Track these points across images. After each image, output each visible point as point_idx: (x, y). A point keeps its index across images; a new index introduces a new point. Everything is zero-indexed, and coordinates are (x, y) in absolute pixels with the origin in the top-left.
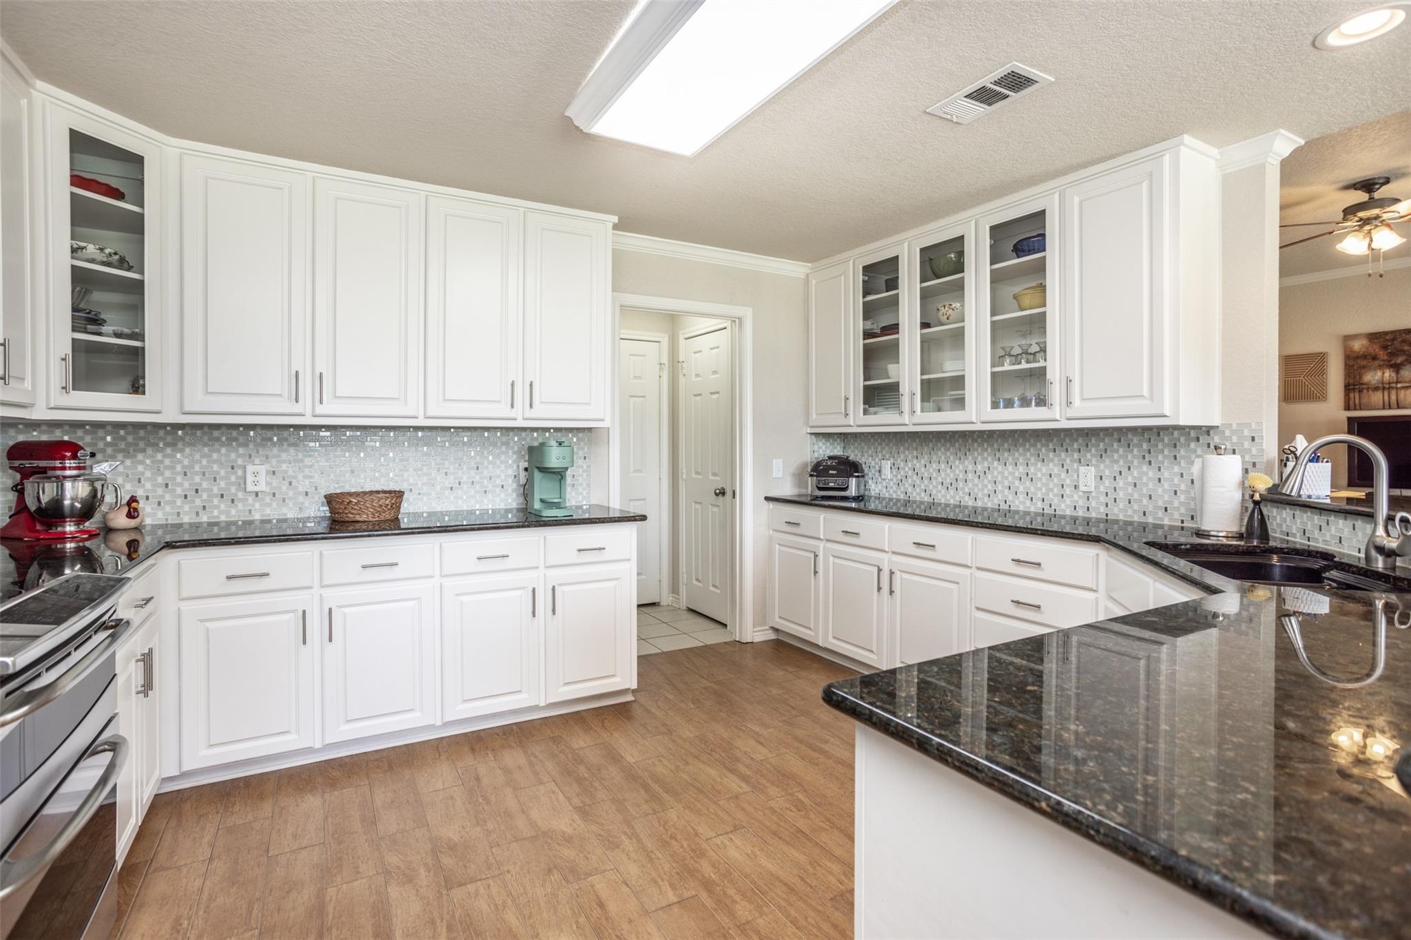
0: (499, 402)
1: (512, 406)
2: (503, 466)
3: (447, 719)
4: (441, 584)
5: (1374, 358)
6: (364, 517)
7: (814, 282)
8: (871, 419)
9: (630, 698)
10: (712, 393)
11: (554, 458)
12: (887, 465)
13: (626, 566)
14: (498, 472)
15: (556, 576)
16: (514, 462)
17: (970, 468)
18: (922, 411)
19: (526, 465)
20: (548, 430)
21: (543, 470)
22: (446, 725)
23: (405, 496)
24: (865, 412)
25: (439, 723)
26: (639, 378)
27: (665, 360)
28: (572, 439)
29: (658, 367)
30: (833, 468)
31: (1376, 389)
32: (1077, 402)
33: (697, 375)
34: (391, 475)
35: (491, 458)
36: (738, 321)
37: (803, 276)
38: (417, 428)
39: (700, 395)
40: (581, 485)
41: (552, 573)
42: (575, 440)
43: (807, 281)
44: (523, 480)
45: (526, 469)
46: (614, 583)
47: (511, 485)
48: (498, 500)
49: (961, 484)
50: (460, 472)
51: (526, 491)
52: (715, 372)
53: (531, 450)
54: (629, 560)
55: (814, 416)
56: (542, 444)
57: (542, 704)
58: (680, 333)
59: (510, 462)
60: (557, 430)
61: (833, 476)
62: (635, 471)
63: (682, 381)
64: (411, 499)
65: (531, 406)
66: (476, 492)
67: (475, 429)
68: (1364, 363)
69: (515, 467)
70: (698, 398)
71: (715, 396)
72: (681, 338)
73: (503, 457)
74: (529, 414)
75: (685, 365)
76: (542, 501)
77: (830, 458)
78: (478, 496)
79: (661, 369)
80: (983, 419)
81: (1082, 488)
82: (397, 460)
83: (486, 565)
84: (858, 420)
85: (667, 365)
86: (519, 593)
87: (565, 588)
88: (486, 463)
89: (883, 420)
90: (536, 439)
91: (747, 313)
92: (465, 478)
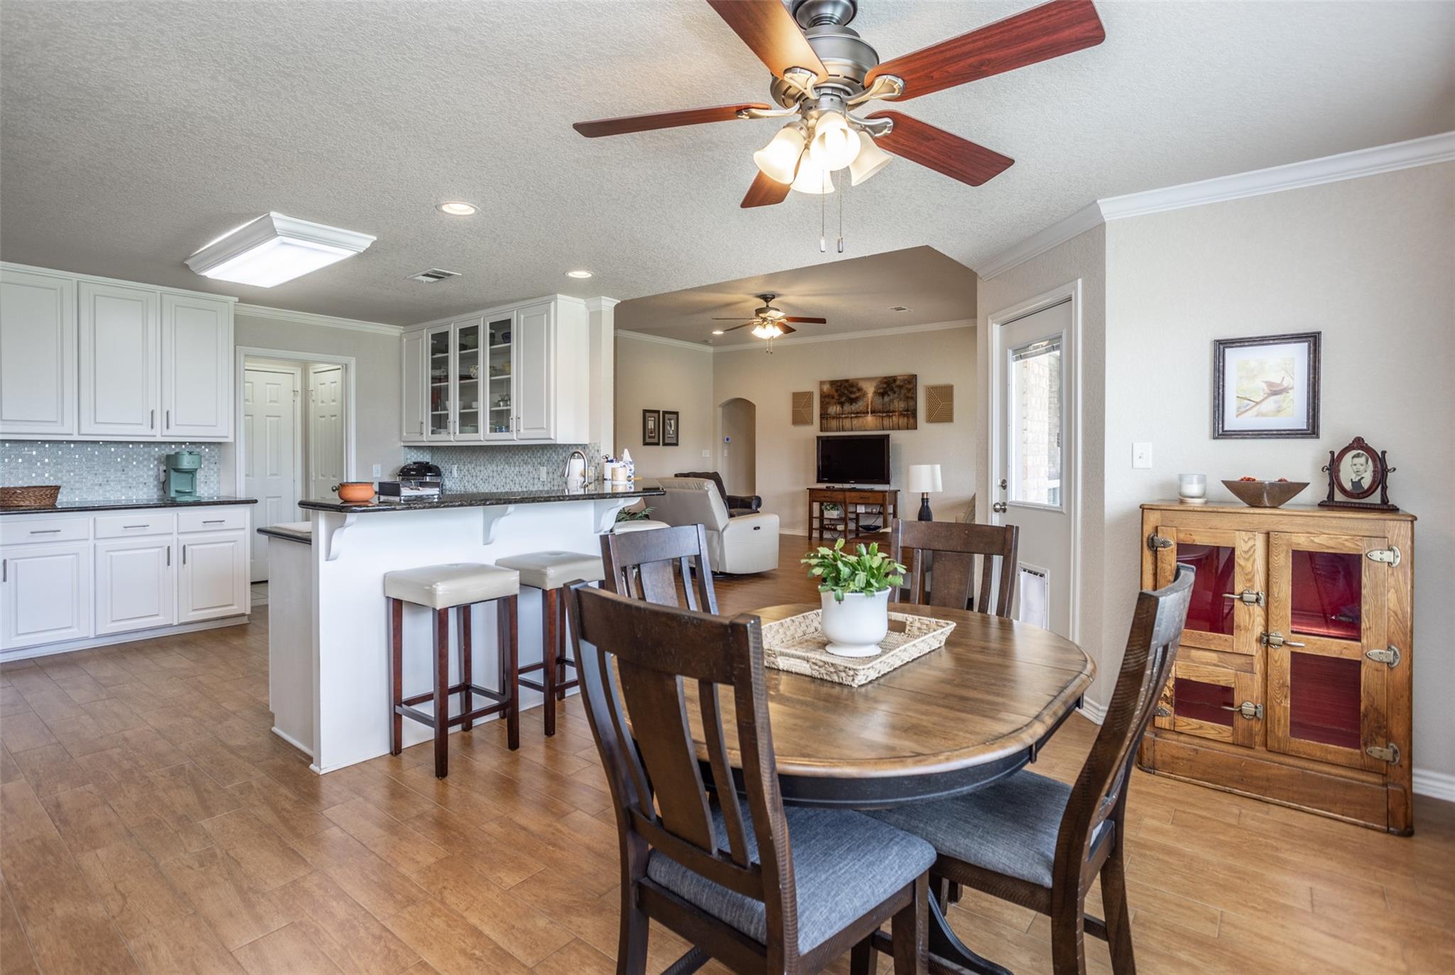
0: (141, 424)
1: (152, 427)
2: (145, 469)
3: (99, 633)
4: (95, 545)
5: (833, 398)
6: (27, 503)
7: (405, 340)
8: (437, 437)
9: (245, 620)
10: (332, 416)
11: (186, 462)
12: (455, 468)
13: (241, 533)
14: (141, 473)
15: (185, 539)
16: (155, 466)
17: (495, 469)
18: (460, 433)
19: (165, 468)
20: (184, 443)
21: (178, 470)
22: (97, 637)
23: (61, 490)
24: (433, 432)
25: (92, 636)
26: (275, 402)
27: (298, 388)
28: (204, 450)
29: (292, 393)
30: (413, 470)
31: (834, 418)
32: (522, 430)
33: (322, 402)
34: (47, 475)
35: (135, 463)
36: (346, 367)
37: (398, 335)
38: (69, 442)
39: (324, 417)
40: (213, 482)
41: (182, 537)
42: (207, 450)
43: (401, 339)
44: (162, 478)
45: (165, 471)
46: (231, 544)
47: (152, 482)
48: (141, 493)
49: (491, 479)
50: (108, 473)
51: (164, 486)
52: (333, 401)
53: (168, 457)
54: (244, 529)
55: (405, 434)
56: (177, 453)
57: (176, 623)
58: (310, 368)
59: (152, 466)
60: (191, 443)
61: (413, 475)
62: (272, 475)
63: (312, 405)
64: (65, 493)
65: (168, 427)
66: (122, 487)
67: (121, 442)
68: (828, 400)
69: (156, 469)
70: (323, 419)
71: (333, 418)
72: (311, 372)
73: (145, 463)
74: (165, 432)
75: (313, 393)
76: (177, 491)
77: (415, 463)
78: (123, 490)
79: (295, 395)
80: (487, 438)
81: (541, 479)
82: (52, 464)
83: (130, 532)
84: (428, 438)
85: (300, 391)
86: (157, 550)
87: (193, 547)
88: (130, 467)
89: (443, 439)
90: (174, 449)
91: (352, 362)
92: (112, 477)
